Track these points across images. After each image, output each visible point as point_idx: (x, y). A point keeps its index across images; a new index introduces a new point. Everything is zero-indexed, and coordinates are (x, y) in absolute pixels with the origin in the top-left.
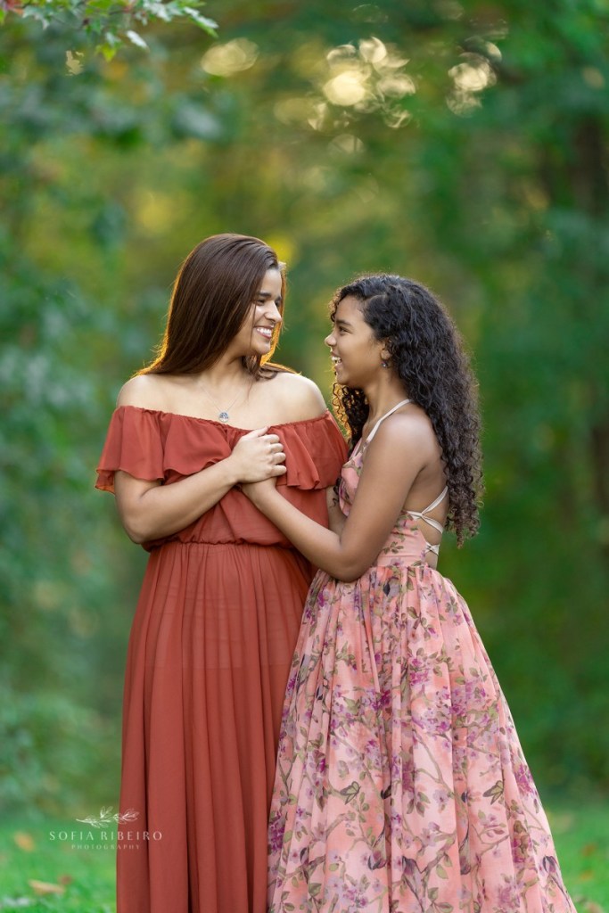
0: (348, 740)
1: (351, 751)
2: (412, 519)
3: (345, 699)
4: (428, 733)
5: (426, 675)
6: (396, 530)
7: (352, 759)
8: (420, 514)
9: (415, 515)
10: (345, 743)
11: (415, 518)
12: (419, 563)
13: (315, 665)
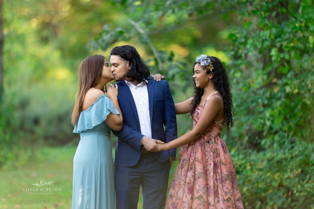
0: (198, 183)
1: (199, 186)
2: (215, 124)
3: (197, 172)
4: (219, 183)
5: (218, 167)
6: (211, 126)
7: (200, 188)
8: (218, 123)
9: (217, 123)
10: (198, 184)
11: (216, 123)
12: (216, 136)
13: (187, 162)
